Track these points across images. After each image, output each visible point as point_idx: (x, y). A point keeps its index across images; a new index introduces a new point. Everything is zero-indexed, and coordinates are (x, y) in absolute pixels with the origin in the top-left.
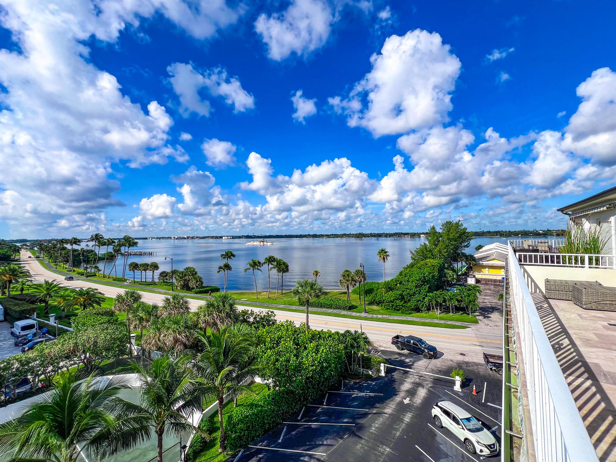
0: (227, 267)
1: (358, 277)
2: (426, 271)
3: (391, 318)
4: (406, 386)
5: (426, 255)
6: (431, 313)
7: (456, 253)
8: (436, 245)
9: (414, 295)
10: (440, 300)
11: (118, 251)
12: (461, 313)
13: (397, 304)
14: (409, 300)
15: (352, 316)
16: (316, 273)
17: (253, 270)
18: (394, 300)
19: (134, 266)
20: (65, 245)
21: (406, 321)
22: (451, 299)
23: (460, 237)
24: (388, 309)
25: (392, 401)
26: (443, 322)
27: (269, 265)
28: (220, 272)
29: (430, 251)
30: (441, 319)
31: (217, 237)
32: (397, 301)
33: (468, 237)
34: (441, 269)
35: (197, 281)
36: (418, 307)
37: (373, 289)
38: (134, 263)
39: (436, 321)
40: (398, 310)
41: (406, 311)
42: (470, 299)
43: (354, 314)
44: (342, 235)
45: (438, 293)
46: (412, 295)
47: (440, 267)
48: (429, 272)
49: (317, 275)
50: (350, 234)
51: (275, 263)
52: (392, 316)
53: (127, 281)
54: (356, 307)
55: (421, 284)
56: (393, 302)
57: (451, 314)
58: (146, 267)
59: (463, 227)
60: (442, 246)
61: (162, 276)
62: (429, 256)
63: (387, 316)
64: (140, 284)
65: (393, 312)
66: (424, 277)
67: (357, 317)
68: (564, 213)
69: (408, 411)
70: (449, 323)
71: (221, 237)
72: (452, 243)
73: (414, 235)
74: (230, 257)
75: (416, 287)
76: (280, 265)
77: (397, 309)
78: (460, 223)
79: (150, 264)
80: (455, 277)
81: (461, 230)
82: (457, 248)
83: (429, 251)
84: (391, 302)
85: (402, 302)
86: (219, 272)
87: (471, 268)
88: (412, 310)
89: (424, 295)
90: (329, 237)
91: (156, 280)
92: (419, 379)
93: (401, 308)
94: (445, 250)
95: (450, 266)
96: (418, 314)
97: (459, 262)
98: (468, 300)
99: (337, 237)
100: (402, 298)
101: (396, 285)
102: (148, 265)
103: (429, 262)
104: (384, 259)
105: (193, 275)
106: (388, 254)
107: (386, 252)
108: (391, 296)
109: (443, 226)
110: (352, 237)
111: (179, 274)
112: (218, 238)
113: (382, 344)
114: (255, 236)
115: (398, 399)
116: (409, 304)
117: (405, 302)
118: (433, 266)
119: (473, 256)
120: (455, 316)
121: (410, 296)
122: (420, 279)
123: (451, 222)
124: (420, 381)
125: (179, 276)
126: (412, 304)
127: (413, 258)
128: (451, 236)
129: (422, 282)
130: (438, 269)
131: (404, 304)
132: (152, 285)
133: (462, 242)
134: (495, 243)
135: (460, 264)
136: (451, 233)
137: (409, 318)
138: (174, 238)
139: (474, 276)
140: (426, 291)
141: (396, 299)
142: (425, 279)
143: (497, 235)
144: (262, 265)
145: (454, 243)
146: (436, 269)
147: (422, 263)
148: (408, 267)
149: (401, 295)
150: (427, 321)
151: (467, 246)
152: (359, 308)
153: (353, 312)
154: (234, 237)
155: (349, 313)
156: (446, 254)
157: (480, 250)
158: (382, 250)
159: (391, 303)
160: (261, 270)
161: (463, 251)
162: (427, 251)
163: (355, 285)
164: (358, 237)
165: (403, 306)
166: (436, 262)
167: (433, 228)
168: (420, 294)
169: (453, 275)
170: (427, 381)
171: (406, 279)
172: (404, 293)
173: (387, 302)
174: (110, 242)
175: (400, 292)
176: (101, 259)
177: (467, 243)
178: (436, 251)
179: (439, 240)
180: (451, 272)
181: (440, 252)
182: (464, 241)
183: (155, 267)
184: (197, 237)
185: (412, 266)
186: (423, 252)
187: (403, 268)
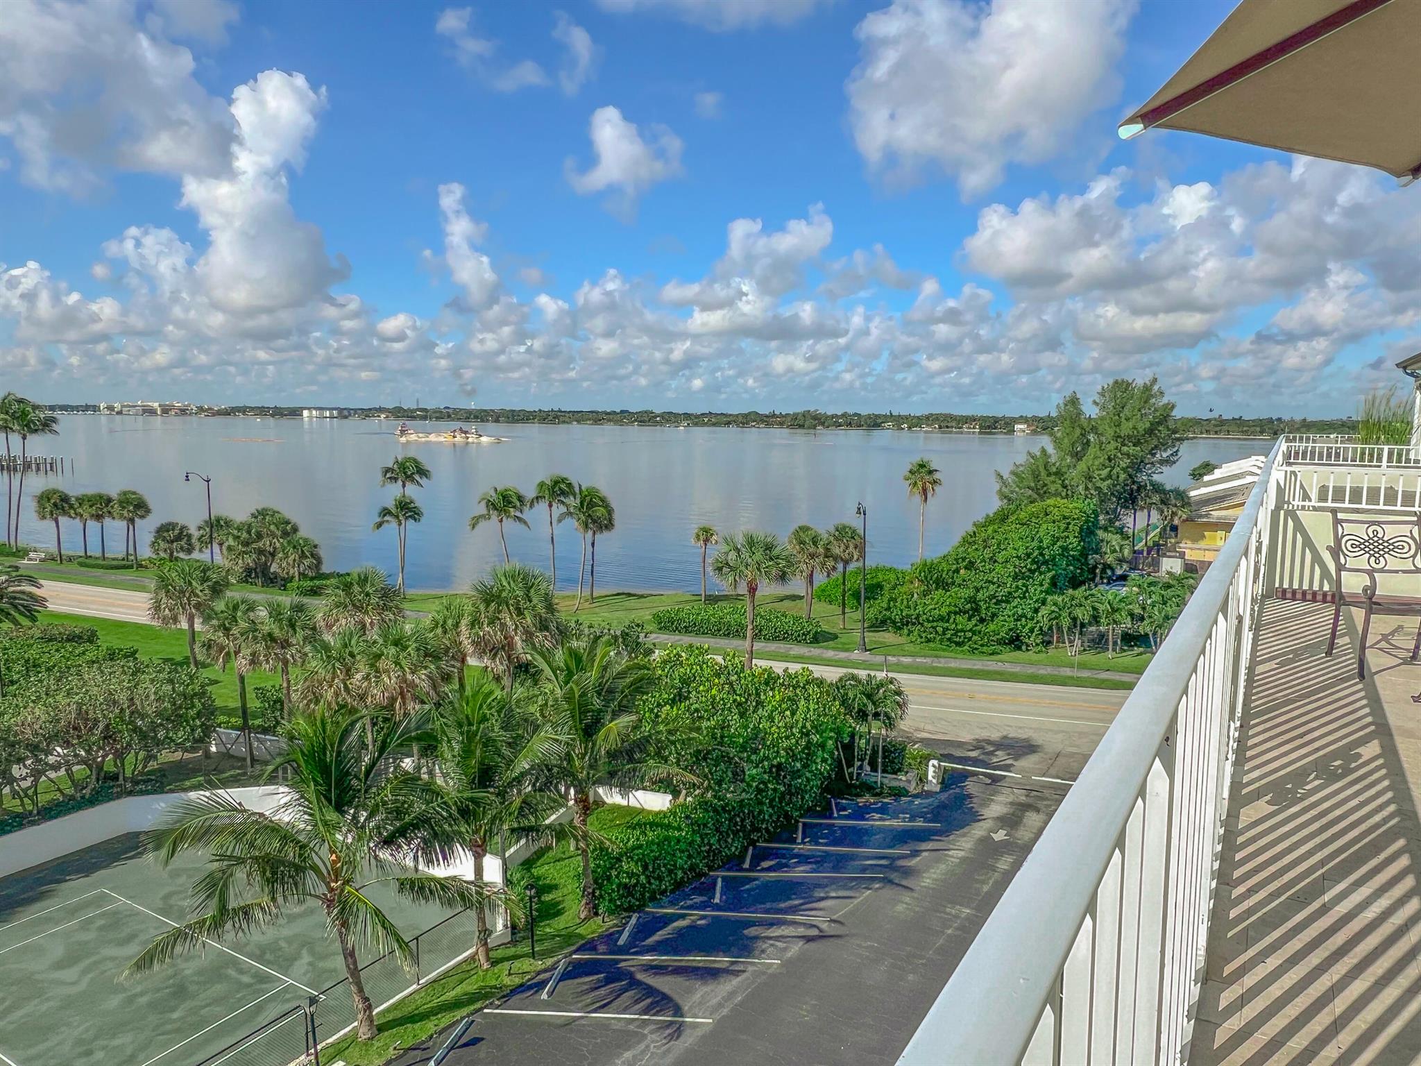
0: (407, 510)
1: (843, 547)
2: (1046, 530)
3: (941, 663)
4: (996, 808)
5: (1045, 485)
6: (1052, 651)
7: (1134, 482)
8: (1078, 456)
9: (1008, 602)
10: (1082, 614)
12: (1137, 650)
13: (960, 627)
14: (994, 615)
15: (825, 660)
16: (706, 535)
17: (501, 521)
18: (949, 614)
19: (58, 504)
21: (983, 671)
22: (1115, 610)
23: (1150, 431)
24: (929, 641)
25: (964, 835)
26: (1085, 674)
27: (550, 506)
28: (385, 525)
29: (1059, 473)
30: (1082, 666)
32: (959, 618)
33: (1175, 432)
34: (1088, 531)
35: (303, 556)
36: (1018, 637)
37: (879, 586)
38: (55, 492)
39: (1067, 672)
40: (958, 644)
41: (982, 645)
42: (1167, 611)
43: (830, 654)
44: (746, 416)
45: (1080, 592)
46: (1002, 601)
47: (1087, 522)
48: (1053, 536)
49: (706, 541)
51: (572, 502)
52: (942, 660)
53: (32, 555)
54: (835, 637)
55: (1030, 570)
56: (948, 621)
57: (1110, 654)
58: (99, 506)
59: (1165, 400)
60: (1096, 458)
61: (164, 539)
62: (1052, 489)
63: (928, 660)
64: (81, 564)
65: (944, 650)
66: (1040, 548)
67: (840, 660)
68: (1408, 374)
69: (1004, 853)
70: (1104, 675)
71: (295, 413)
72: (1125, 449)
73: (992, 426)
74: (410, 478)
75: (1015, 578)
76: (591, 505)
77: (956, 641)
78: (1156, 388)
79: (114, 494)
80: (1126, 552)
81: (1156, 410)
82: (1138, 465)
83: (1056, 474)
84: (942, 619)
85: (974, 621)
86: (380, 525)
87: (1174, 529)
88: (1001, 642)
89: (1037, 601)
90: (696, 424)
91: (145, 552)
92: (1027, 796)
93: (970, 639)
94: (1105, 473)
95: (1111, 521)
96: (1018, 653)
97: (1142, 508)
98: (1160, 613)
99: (728, 423)
100: (973, 608)
101: (957, 571)
102: (109, 500)
103: (1055, 506)
104: (925, 491)
105: (285, 534)
106: (937, 476)
107: (930, 472)
108: (940, 601)
109: (1102, 394)
110: (781, 424)
111: (235, 532)
112: (282, 415)
113: (922, 726)
114: (425, 410)
115: (978, 831)
116: (992, 627)
117: (982, 621)
118: (1065, 518)
119: (1184, 492)
120: (1120, 660)
121: (995, 604)
122: (1028, 555)
123: (1129, 384)
124: (1030, 801)
125: (236, 538)
126: (1001, 626)
127: (1003, 496)
128: (1126, 429)
129: (1033, 562)
130: (1081, 528)
131: (976, 625)
132: (131, 567)
133: (1156, 447)
134: (1254, 458)
135: (1142, 517)
136: (1127, 419)
137: (991, 664)
138: (111, 408)
139: (1182, 555)
140: (1044, 588)
141: (955, 613)
142: (1042, 554)
143: (1262, 432)
144: (532, 506)
145: (1131, 449)
146: (1074, 528)
147: (1032, 508)
148: (989, 521)
149: (972, 600)
150: (1042, 672)
151: (1166, 462)
152: (843, 639)
153: (827, 648)
154: (344, 413)
155: (815, 651)
156: (1104, 486)
157: (1206, 478)
158: (922, 466)
159: (941, 624)
160: (525, 523)
161: (1156, 477)
162: (1049, 475)
163: (834, 568)
164: (801, 426)
165: (974, 633)
166: (1077, 507)
167: (1074, 401)
168: (1025, 597)
169: (1121, 547)
170: (1047, 799)
171: (987, 554)
172: (980, 595)
173: (929, 621)
175: (966, 593)
177: (1169, 452)
178: (1074, 475)
179: (1088, 441)
180: (1115, 540)
181: (1089, 478)
182: (1162, 445)
183: (136, 506)
184: (201, 409)
185: (1002, 517)
186: (1036, 477)
187: (975, 524)
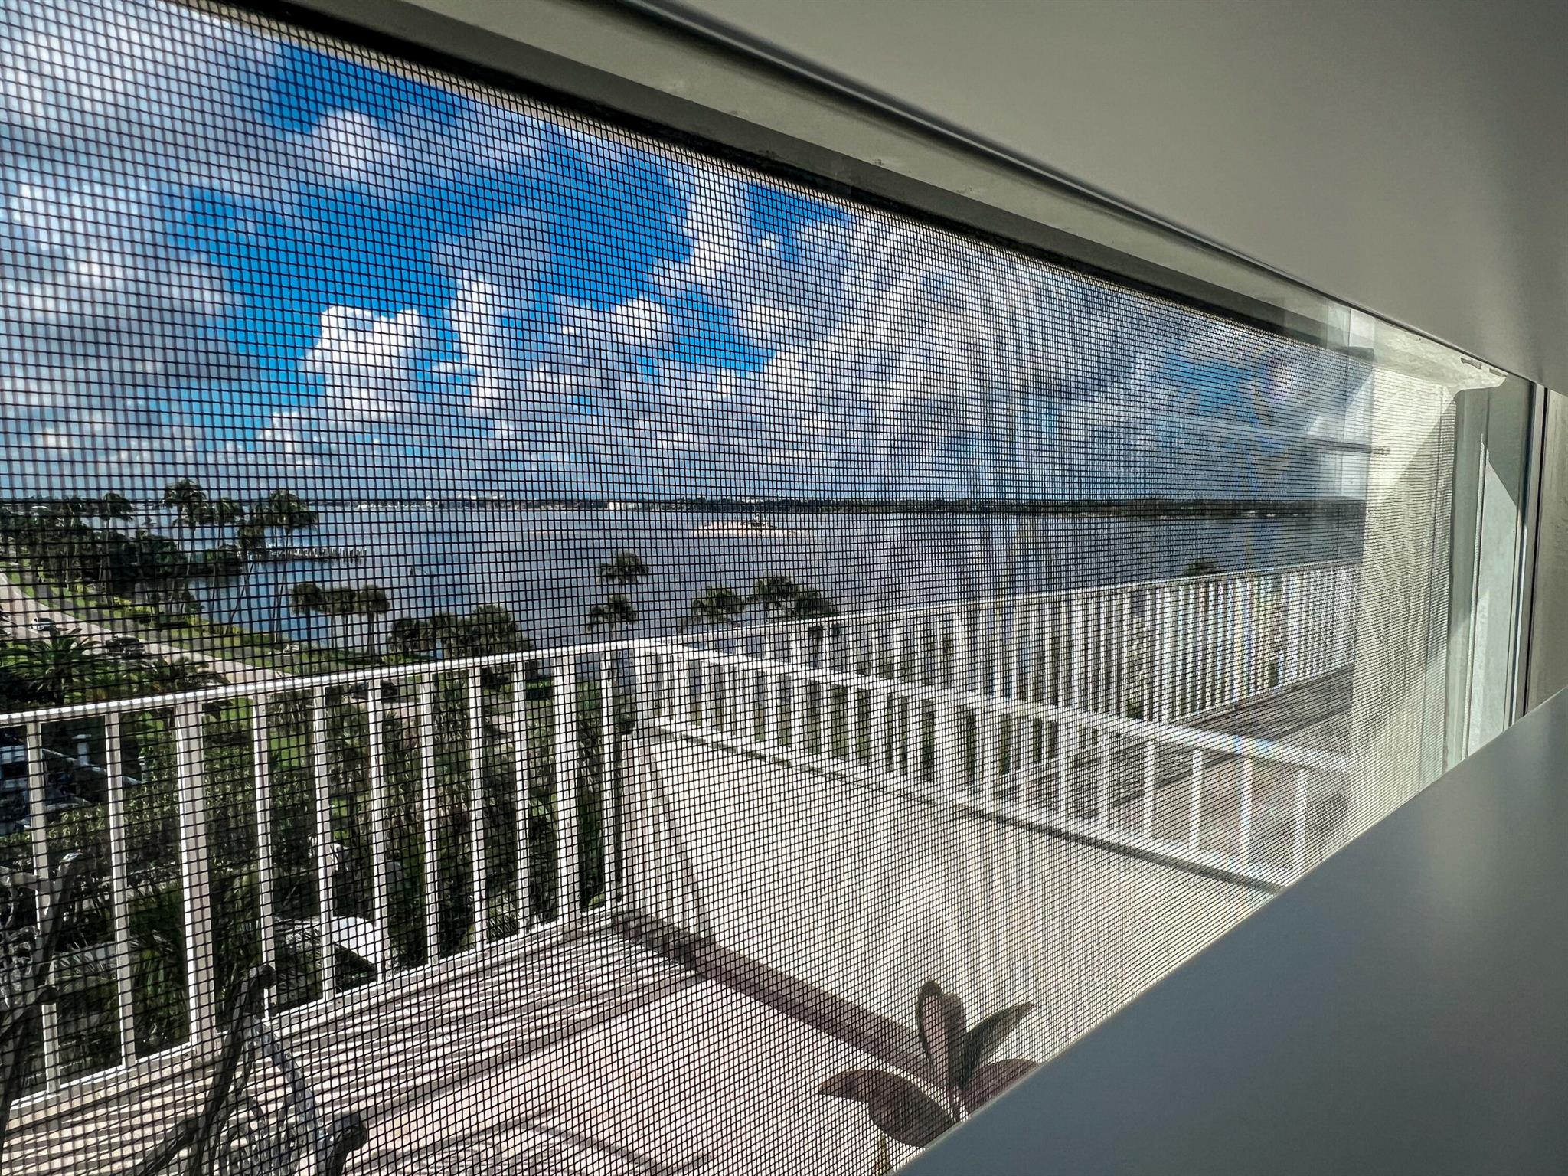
0: (621, 610)
11: (252, 542)
19: (310, 598)
20: (84, 521)
27: (766, 607)
31: (586, 505)
50: (1110, 503)
51: (791, 604)
53: (289, 648)
58: (346, 601)
61: (400, 634)
74: (629, 576)
79: (358, 591)
102: (353, 595)
125: (456, 636)
154: (647, 506)
174: (227, 512)
176: (202, 570)
183: (376, 602)
